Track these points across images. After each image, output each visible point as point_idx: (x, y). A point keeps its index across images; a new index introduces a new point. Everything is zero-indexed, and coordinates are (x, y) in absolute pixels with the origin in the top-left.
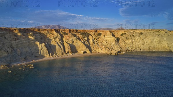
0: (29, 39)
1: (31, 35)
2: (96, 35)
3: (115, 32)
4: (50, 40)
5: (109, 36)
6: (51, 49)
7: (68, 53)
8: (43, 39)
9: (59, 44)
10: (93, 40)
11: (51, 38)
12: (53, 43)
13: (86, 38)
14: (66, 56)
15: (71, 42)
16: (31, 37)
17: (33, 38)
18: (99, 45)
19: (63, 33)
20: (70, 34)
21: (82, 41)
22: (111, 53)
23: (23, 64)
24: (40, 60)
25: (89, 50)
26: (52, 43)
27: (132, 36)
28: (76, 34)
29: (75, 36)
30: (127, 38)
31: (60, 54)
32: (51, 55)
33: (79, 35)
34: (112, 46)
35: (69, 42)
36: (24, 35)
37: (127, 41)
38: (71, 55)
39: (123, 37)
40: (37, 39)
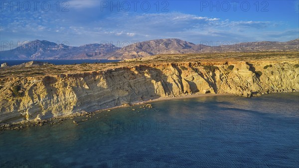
0: (145, 77)
1: (147, 73)
2: (225, 68)
3: (256, 63)
4: (166, 77)
5: (243, 70)
6: (167, 88)
7: (187, 92)
8: (158, 76)
9: (177, 82)
10: (220, 76)
11: (168, 75)
12: (170, 80)
13: (211, 74)
14: (184, 96)
15: (190, 79)
16: (147, 75)
17: (149, 77)
18: (229, 82)
19: (181, 67)
20: (190, 69)
21: (205, 77)
22: (243, 94)
23: (142, 103)
24: (157, 100)
25: (214, 89)
26: (168, 81)
27: (280, 70)
28: (198, 67)
29: (196, 71)
30: (272, 73)
31: (178, 94)
32: (167, 94)
33: (201, 69)
34: (247, 85)
35: (188, 79)
36: (140, 73)
37: (272, 77)
38: (190, 95)
39: (267, 71)
40: (152, 77)
